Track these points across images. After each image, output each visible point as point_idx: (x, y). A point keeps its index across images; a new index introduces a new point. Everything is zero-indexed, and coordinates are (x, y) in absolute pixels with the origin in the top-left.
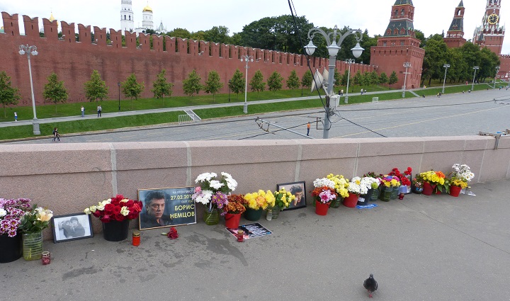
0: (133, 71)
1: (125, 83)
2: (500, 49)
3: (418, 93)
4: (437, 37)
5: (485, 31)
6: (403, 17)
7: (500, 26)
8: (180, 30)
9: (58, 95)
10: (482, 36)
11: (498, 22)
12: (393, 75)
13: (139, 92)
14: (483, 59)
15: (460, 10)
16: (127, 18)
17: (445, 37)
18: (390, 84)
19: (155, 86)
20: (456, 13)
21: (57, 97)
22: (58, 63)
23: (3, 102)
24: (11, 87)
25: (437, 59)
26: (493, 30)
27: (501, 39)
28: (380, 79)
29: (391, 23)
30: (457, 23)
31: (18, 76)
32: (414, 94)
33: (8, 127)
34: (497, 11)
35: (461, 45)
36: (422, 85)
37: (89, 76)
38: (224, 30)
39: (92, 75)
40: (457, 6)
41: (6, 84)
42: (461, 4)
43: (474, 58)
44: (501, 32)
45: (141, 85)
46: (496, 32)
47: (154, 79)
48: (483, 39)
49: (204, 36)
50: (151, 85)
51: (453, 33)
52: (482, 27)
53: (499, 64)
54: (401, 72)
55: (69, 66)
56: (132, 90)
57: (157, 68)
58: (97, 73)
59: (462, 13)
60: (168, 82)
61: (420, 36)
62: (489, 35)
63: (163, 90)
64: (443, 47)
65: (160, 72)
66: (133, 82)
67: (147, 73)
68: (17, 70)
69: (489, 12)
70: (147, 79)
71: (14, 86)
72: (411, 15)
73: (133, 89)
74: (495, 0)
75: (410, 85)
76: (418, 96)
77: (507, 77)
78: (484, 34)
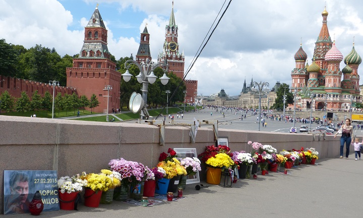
2: (183, 74)
3: (119, 116)
5: (167, 57)
6: (97, 39)
7: (180, 53)
10: (166, 62)
11: (178, 49)
12: (94, 98)
15: (145, 36)
17: (135, 60)
20: (142, 39)
26: (174, 56)
27: (182, 65)
28: (81, 102)
32: (117, 118)
34: (176, 40)
42: (146, 31)
44: (181, 59)
46: (176, 58)
48: (167, 64)
51: (141, 57)
52: (164, 53)
53: (185, 88)
54: (101, 95)
59: (148, 39)
61: (112, 58)
62: (171, 60)
69: (168, 39)
74: (172, 29)
75: (111, 109)
76: (121, 120)
77: (191, 101)
78: (168, 60)
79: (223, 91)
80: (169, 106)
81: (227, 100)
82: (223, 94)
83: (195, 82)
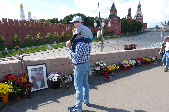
0: (28, 34)
2: (142, 21)
3: (120, 36)
4: (124, 18)
5: (137, 16)
6: (114, 13)
7: (142, 15)
8: (42, 19)
9: (3, 43)
10: (137, 18)
11: (141, 13)
12: (112, 31)
14: (138, 25)
15: (130, 10)
16: (23, 16)
17: (126, 18)
18: (111, 33)
20: (129, 11)
21: (3, 44)
25: (125, 25)
26: (140, 16)
27: (142, 18)
28: (108, 32)
29: (110, 15)
30: (129, 14)
32: (119, 36)
34: (141, 10)
35: (131, 21)
36: (121, 33)
37: (13, 36)
38: (57, 19)
40: (129, 9)
42: (130, 8)
43: (136, 24)
44: (142, 16)
46: (141, 16)
47: (35, 36)
48: (137, 19)
49: (51, 21)
51: (128, 17)
52: (137, 15)
53: (143, 26)
54: (115, 30)
55: (6, 33)
57: (36, 32)
58: (16, 35)
59: (131, 11)
61: (119, 18)
62: (139, 17)
64: (126, 21)
66: (29, 37)
67: (33, 34)
69: (138, 10)
70: (33, 36)
72: (116, 12)
74: (139, 7)
75: (118, 34)
76: (120, 37)
77: (145, 30)
78: (138, 17)
79: (157, 26)
80: (137, 32)
81: (158, 28)
82: (157, 27)
83: (147, 24)
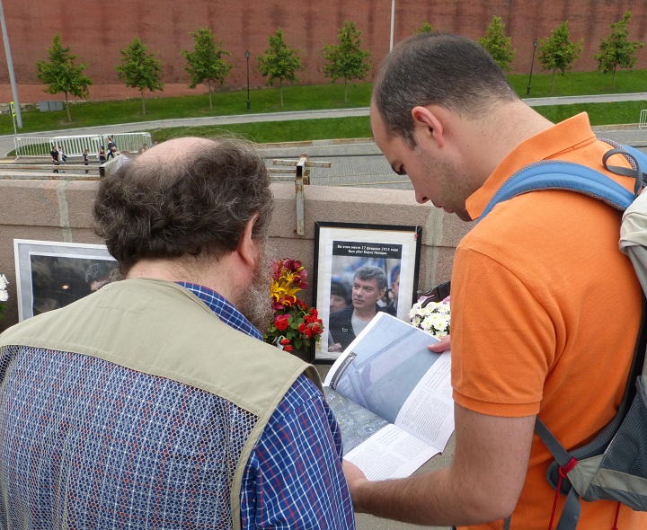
0: (564, 18)
1: (545, 42)
13: (570, 59)
19: (603, 47)
22: (435, 4)
23: (345, 75)
24: (359, 48)
31: (371, 29)
33: (347, 118)
37: (484, 28)
39: (490, 26)
41: (354, 43)
45: (576, 46)
47: (604, 33)
50: (596, 44)
55: (452, 9)
56: (557, 56)
57: (613, 9)
58: (498, 21)
60: (631, 40)
63: (618, 56)
65: (618, 17)
66: (562, 38)
67: (592, 20)
68: (371, 19)
70: (590, 33)
71: (364, 48)
73: (559, 53)
